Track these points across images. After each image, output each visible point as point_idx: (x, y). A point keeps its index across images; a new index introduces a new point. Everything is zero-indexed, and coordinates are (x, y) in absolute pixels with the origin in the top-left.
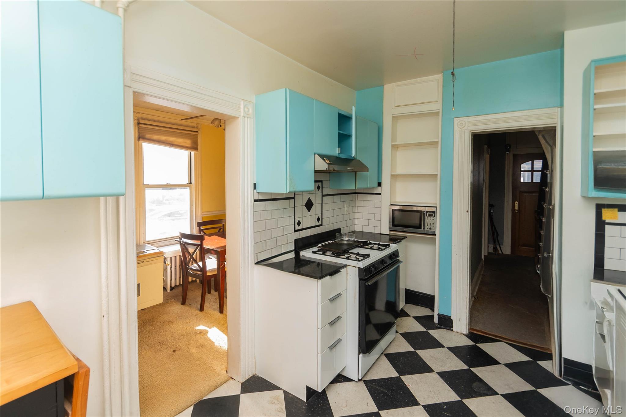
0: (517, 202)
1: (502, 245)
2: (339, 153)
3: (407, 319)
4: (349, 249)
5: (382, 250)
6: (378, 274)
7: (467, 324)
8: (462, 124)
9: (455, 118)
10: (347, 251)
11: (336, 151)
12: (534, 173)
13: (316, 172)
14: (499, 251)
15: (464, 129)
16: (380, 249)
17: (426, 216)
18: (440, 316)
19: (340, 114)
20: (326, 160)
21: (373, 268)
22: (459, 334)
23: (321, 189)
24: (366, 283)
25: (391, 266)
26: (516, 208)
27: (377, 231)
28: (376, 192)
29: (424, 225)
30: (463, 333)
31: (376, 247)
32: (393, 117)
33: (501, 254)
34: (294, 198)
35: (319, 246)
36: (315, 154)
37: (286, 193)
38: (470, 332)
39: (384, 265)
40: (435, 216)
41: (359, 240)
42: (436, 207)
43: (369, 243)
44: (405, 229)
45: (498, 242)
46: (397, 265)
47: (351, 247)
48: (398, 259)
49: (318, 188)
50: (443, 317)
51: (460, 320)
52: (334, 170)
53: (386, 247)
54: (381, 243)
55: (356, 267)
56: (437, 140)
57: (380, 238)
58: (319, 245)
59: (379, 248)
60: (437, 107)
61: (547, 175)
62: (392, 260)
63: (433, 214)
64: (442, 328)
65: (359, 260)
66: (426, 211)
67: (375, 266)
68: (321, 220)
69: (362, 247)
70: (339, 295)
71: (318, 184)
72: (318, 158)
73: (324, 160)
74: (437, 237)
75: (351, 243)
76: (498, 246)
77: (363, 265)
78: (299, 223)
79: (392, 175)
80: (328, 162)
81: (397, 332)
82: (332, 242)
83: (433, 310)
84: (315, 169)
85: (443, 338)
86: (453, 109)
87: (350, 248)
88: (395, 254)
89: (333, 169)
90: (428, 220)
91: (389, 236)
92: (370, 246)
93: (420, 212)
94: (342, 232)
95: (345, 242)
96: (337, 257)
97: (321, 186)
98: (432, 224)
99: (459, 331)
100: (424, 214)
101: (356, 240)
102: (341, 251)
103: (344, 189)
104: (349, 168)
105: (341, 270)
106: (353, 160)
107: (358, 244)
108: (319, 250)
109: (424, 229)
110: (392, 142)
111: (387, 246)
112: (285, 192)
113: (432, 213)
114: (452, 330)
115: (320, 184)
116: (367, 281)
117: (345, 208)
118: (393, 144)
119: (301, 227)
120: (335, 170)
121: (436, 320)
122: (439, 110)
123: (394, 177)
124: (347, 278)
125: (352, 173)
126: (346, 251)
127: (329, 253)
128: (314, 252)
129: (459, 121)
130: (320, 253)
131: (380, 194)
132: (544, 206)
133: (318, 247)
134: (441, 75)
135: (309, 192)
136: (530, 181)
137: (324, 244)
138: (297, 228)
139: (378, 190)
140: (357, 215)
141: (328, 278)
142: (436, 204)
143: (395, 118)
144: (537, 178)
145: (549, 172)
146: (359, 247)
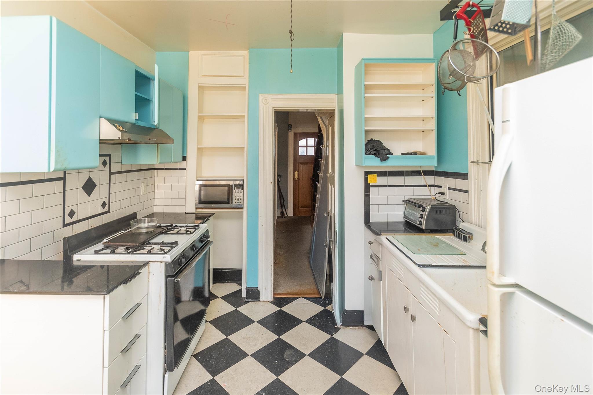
0: (297, 172)
1: (287, 209)
2: (136, 120)
3: (215, 302)
4: (149, 240)
5: (191, 233)
6: (189, 264)
7: (272, 291)
8: (266, 101)
9: (260, 94)
10: (147, 242)
11: (132, 117)
12: (308, 148)
13: (102, 142)
14: (284, 214)
15: (267, 105)
16: (189, 232)
17: (234, 190)
18: (248, 289)
19: (137, 72)
20: (118, 127)
21: (183, 258)
22: (265, 303)
23: (108, 165)
24: (175, 279)
25: (201, 250)
26: (296, 177)
27: (182, 210)
28: (180, 167)
29: (232, 200)
30: (268, 300)
31: (183, 230)
32: (199, 87)
33: (286, 216)
34: (64, 179)
35: (106, 242)
36: (100, 118)
37: (49, 172)
38: (274, 298)
39: (194, 251)
40: (242, 189)
41: (162, 225)
42: (243, 180)
43: (174, 227)
44: (213, 205)
45: (284, 207)
46: (208, 248)
47: (153, 236)
48: (208, 240)
49: (104, 163)
50: (250, 290)
51: (266, 289)
52: (129, 140)
53: (195, 229)
54: (188, 225)
55: (161, 262)
56: (244, 114)
57: (185, 218)
58: (105, 240)
59: (187, 231)
60: (244, 81)
61: (321, 149)
62: (202, 243)
63: (241, 187)
64: (250, 302)
65: (166, 251)
66: (234, 185)
67: (185, 255)
68: (107, 206)
69: (165, 233)
70: (138, 305)
71: (103, 158)
72: (105, 123)
73: (116, 127)
74: (245, 210)
75: (152, 230)
76: (284, 210)
77: (171, 257)
78: (72, 214)
79: (198, 148)
80: (121, 129)
81: (206, 321)
82: (124, 232)
83: (241, 284)
84: (101, 139)
85: (252, 312)
86: (291, 72)
87: (151, 237)
88: (206, 236)
89: (129, 138)
90: (236, 194)
91: (195, 215)
92: (176, 230)
93: (228, 186)
94: (139, 218)
95: (144, 231)
96: (132, 253)
97: (108, 162)
98: (239, 198)
99: (265, 300)
100: (232, 188)
101: (158, 225)
102: (139, 244)
103: (140, 165)
104: (148, 138)
105: (141, 271)
106: (155, 129)
107: (161, 230)
108: (105, 248)
109: (232, 203)
110: (199, 113)
111: (196, 227)
112: (47, 171)
113: (239, 187)
114: (259, 301)
115: (107, 159)
116: (176, 277)
117: (142, 187)
118: (200, 115)
119: (75, 218)
120: (132, 140)
121: (244, 295)
122: (245, 85)
123: (200, 151)
124: (148, 278)
125: (153, 145)
126: (145, 242)
127: (121, 249)
128: (97, 252)
129: (263, 97)
130: (108, 251)
131: (185, 169)
132: (320, 174)
133: (103, 244)
134: (247, 52)
135: (90, 169)
136: (305, 155)
137: (112, 237)
138: (68, 220)
139: (183, 164)
140: (157, 195)
141: (122, 287)
142: (244, 177)
143: (202, 88)
144: (311, 152)
145: (325, 146)
146: (162, 233)
